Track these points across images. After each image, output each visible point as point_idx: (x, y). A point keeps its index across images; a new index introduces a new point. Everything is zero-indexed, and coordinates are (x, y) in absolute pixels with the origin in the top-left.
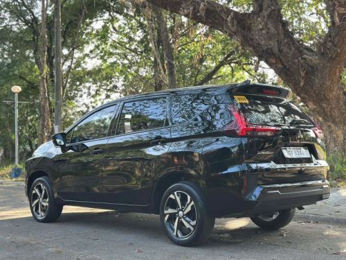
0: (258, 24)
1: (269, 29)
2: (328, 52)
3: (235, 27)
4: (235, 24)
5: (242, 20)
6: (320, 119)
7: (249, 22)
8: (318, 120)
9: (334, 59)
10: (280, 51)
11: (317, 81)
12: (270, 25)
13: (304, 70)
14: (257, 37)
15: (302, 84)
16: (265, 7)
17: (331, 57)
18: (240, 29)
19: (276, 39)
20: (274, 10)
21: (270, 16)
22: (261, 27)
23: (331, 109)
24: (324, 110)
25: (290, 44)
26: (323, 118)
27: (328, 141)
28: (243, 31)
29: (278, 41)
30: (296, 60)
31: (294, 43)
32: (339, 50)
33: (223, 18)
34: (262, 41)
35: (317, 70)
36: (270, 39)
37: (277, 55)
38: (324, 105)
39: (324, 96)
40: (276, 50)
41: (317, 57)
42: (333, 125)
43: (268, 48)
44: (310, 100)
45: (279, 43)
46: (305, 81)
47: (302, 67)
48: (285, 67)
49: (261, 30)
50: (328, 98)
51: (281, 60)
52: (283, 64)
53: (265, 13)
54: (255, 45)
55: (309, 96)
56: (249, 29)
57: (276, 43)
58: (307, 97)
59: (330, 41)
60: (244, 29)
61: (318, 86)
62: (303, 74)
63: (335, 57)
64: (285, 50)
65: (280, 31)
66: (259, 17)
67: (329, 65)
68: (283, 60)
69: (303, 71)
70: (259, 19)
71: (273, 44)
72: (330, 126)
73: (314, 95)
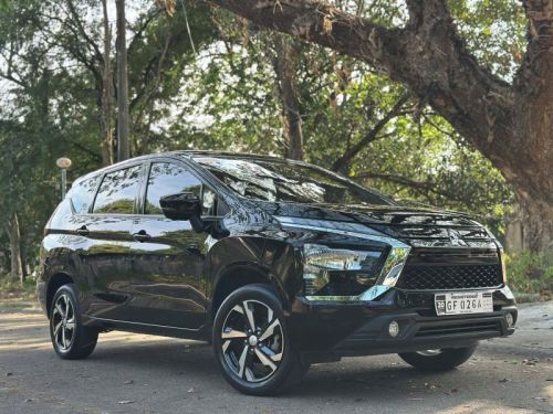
0: (417, 45)
1: (433, 52)
2: (527, 84)
3: (380, 52)
4: (380, 46)
5: (390, 40)
6: (525, 194)
7: (402, 42)
8: (522, 196)
9: (538, 95)
10: (453, 86)
11: (515, 133)
12: (435, 46)
13: (493, 115)
14: (415, 66)
15: (490, 138)
16: (426, 17)
17: (532, 94)
18: (388, 54)
19: (446, 68)
20: (441, 22)
21: (434, 31)
22: (421, 49)
23: (542, 179)
24: (530, 179)
25: (468, 76)
26: (530, 193)
27: (540, 231)
28: (392, 57)
29: (448, 71)
30: (480, 101)
31: (475, 74)
32: (543, 81)
33: (360, 38)
34: (422, 71)
35: (515, 115)
36: (436, 68)
37: (447, 94)
38: (530, 172)
39: (528, 156)
40: (445, 84)
41: (513, 95)
42: (545, 205)
43: (432, 83)
44: (506, 165)
45: (451, 74)
46: (495, 133)
47: (490, 110)
48: (461, 112)
49: (421, 53)
50: (535, 159)
51: (454, 101)
52: (457, 108)
53: (427, 27)
54: (413, 79)
55: (503, 157)
56: (403, 53)
57: (446, 74)
58: (499, 158)
59: (529, 67)
60: (395, 54)
61: (518, 140)
62: (491, 123)
63: (540, 92)
64: (460, 85)
65: (452, 55)
66: (417, 33)
67: (531, 106)
68: (458, 100)
69: (491, 118)
70: (418, 37)
71: (441, 76)
72: (541, 206)
73: (512, 156)
